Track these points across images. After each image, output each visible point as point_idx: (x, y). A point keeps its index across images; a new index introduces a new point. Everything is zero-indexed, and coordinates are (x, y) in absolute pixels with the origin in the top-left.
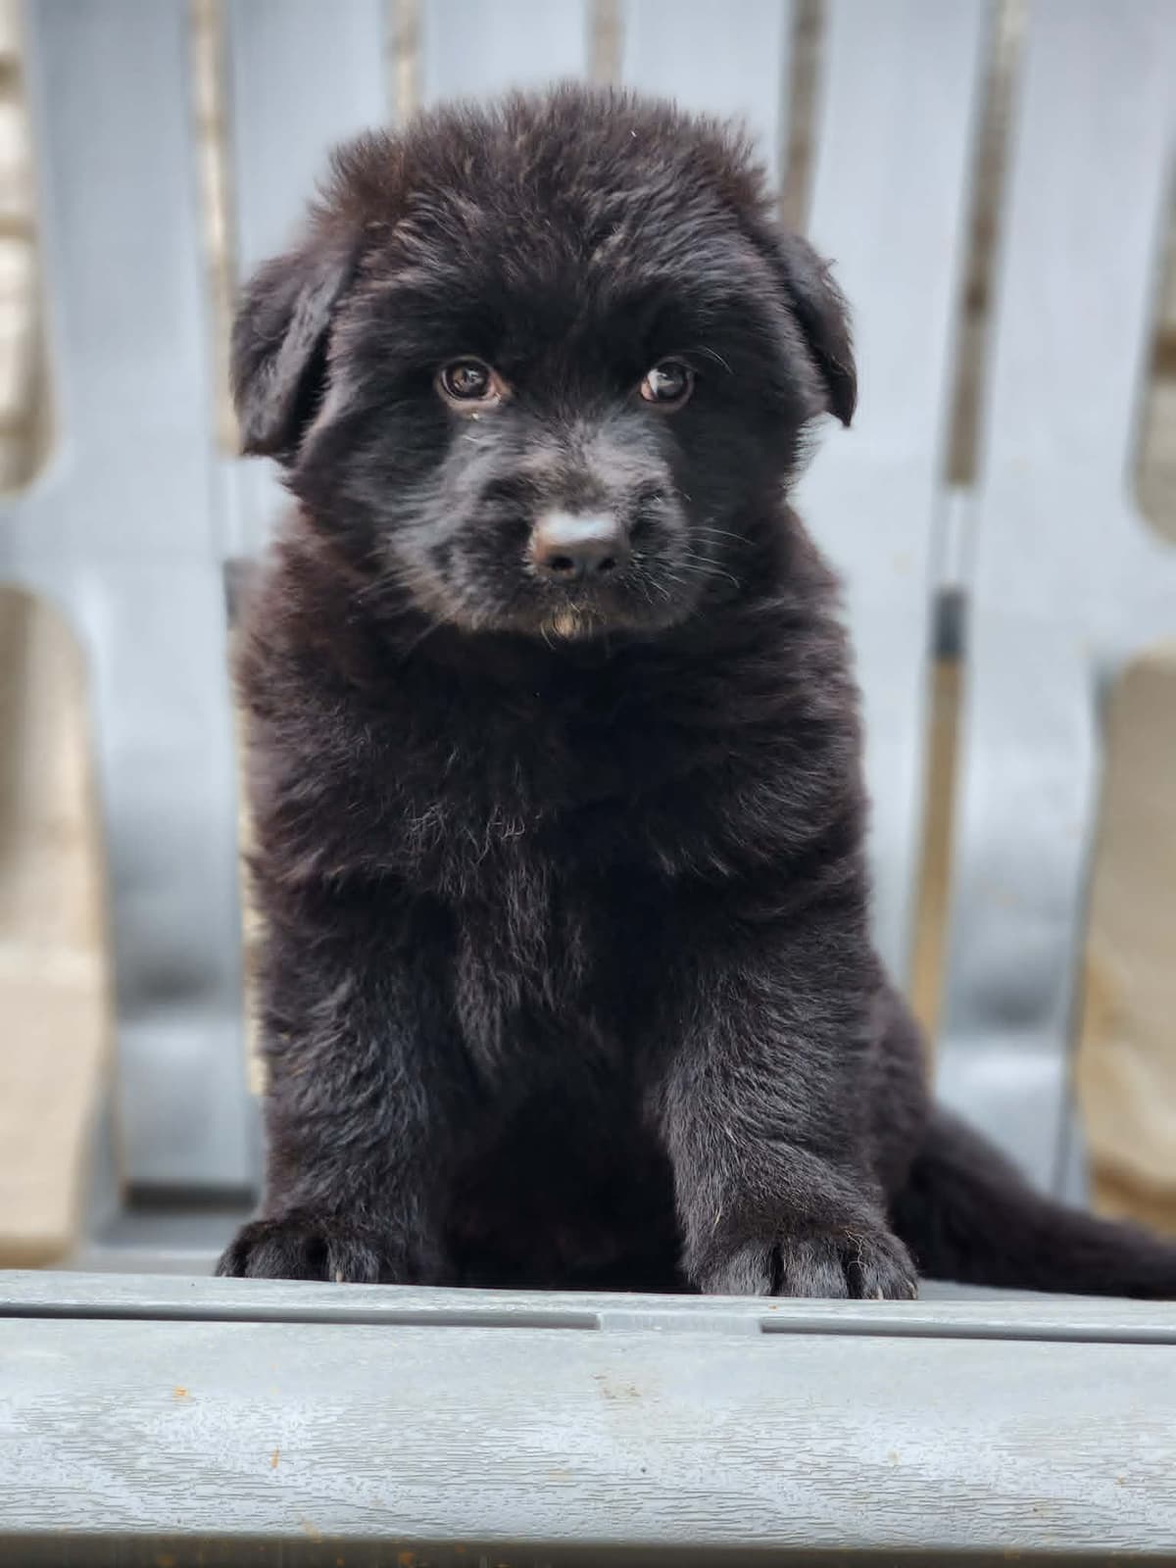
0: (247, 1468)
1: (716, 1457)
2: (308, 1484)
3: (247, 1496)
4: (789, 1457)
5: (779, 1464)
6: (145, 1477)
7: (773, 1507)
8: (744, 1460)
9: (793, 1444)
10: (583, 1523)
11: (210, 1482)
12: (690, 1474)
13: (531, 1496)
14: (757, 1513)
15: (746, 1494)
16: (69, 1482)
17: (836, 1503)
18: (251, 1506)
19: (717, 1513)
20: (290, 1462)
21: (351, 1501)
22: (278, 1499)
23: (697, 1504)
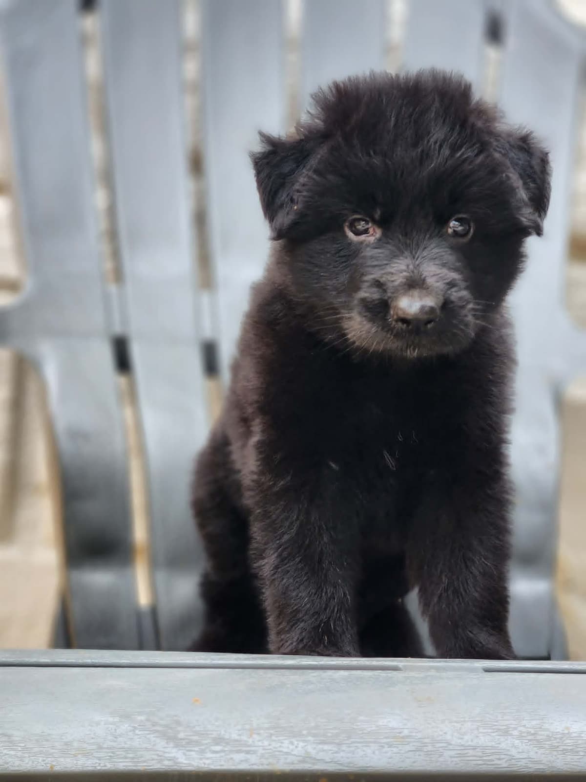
0: (237, 738)
1: (478, 729)
2: (270, 745)
3: (239, 751)
4: (515, 729)
5: (510, 732)
6: (184, 742)
7: (510, 753)
8: (492, 731)
9: (514, 722)
10: (414, 762)
11: (217, 744)
12: (466, 737)
13: (386, 749)
14: (503, 756)
15: (495, 747)
16: (144, 746)
17: (542, 751)
18: (242, 756)
19: (480, 757)
20: (259, 734)
21: (293, 753)
22: (255, 752)
23: (471, 752)
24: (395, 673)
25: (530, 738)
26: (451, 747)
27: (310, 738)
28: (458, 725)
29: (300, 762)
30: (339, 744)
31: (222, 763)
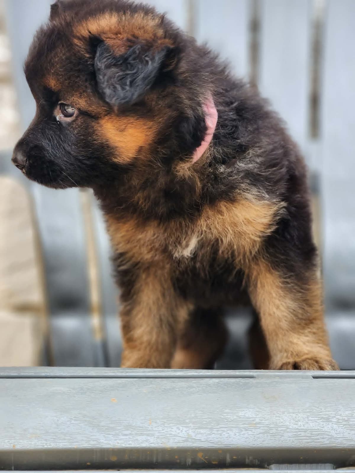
0: (141, 425)
1: (308, 418)
2: (163, 430)
3: (142, 434)
4: (333, 417)
5: (330, 420)
6: (104, 429)
7: (330, 434)
8: (317, 418)
9: (334, 413)
10: (263, 441)
11: (127, 430)
12: (300, 424)
13: (244, 432)
14: (325, 436)
15: (320, 430)
16: (78, 431)
17: (353, 432)
18: (144, 438)
20: (156, 422)
21: (179, 435)
22: (153, 435)
23: (303, 434)
24: (251, 380)
25: (344, 423)
26: (288, 430)
27: (191, 425)
28: (294, 415)
29: (184, 441)
30: (211, 429)
31: (131, 442)
